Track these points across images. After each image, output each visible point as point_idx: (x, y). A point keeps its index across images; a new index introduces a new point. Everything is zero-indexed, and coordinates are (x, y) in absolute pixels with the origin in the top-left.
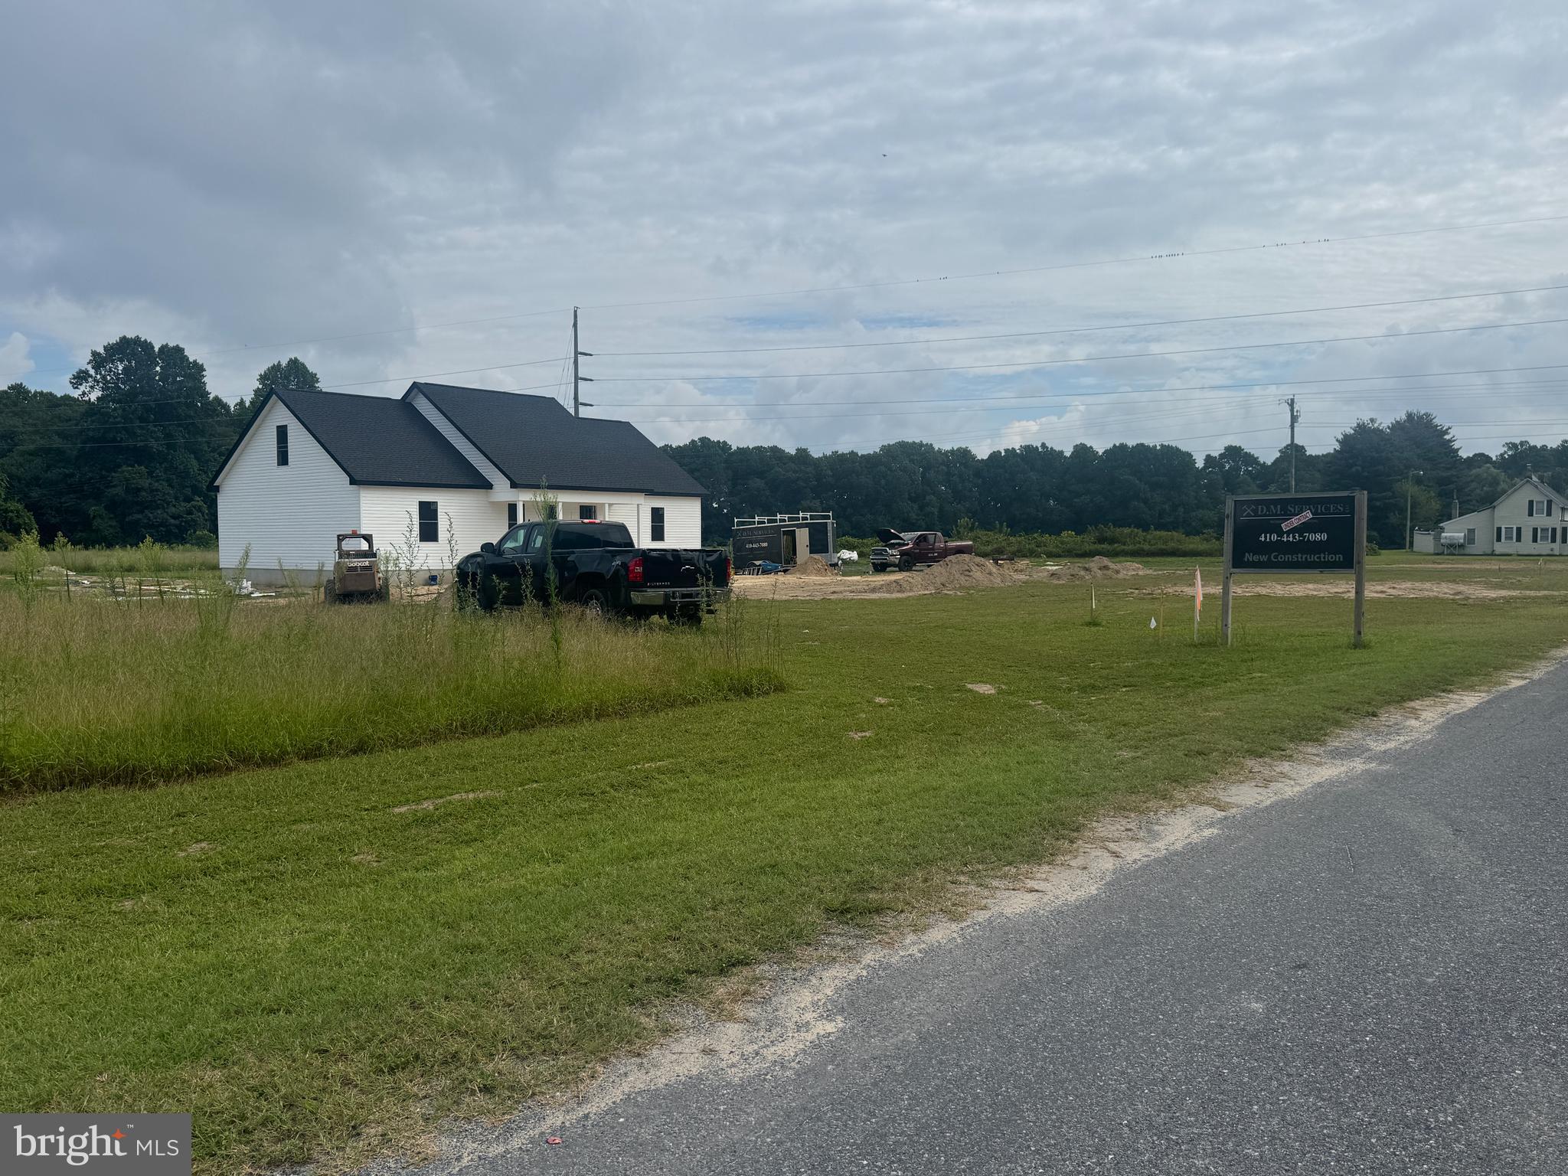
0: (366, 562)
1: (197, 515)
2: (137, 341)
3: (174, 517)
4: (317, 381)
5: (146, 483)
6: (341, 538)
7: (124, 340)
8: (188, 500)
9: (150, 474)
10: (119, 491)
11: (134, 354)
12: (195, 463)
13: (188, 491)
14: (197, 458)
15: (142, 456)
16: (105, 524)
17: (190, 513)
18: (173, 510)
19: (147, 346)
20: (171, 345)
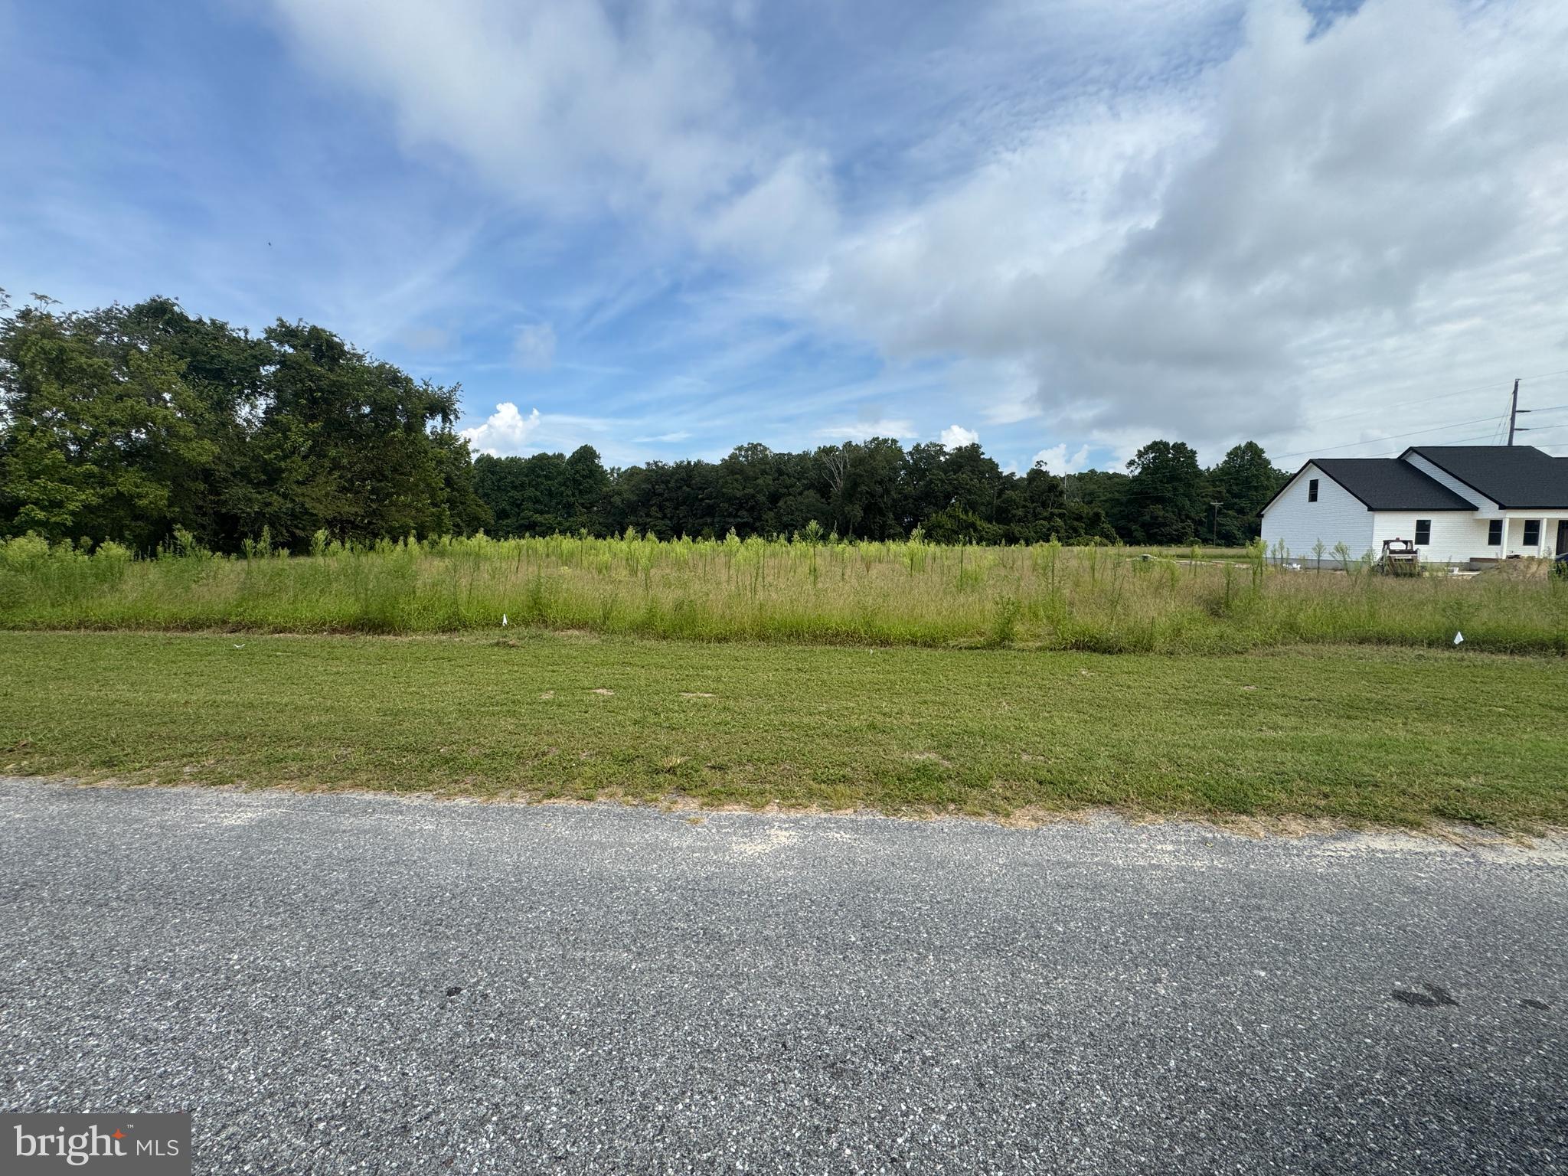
0: (1410, 556)
1: (1188, 531)
2: (1161, 442)
3: (1175, 531)
4: (1264, 453)
5: (1161, 513)
6: (1387, 543)
7: (1155, 443)
8: (1183, 521)
9: (1163, 509)
10: (1147, 518)
11: (1159, 449)
12: (1188, 502)
13: (1183, 517)
14: (1190, 500)
15: (1160, 500)
16: (1139, 534)
17: (1184, 528)
18: (1175, 527)
19: (1166, 445)
20: (1179, 442)
